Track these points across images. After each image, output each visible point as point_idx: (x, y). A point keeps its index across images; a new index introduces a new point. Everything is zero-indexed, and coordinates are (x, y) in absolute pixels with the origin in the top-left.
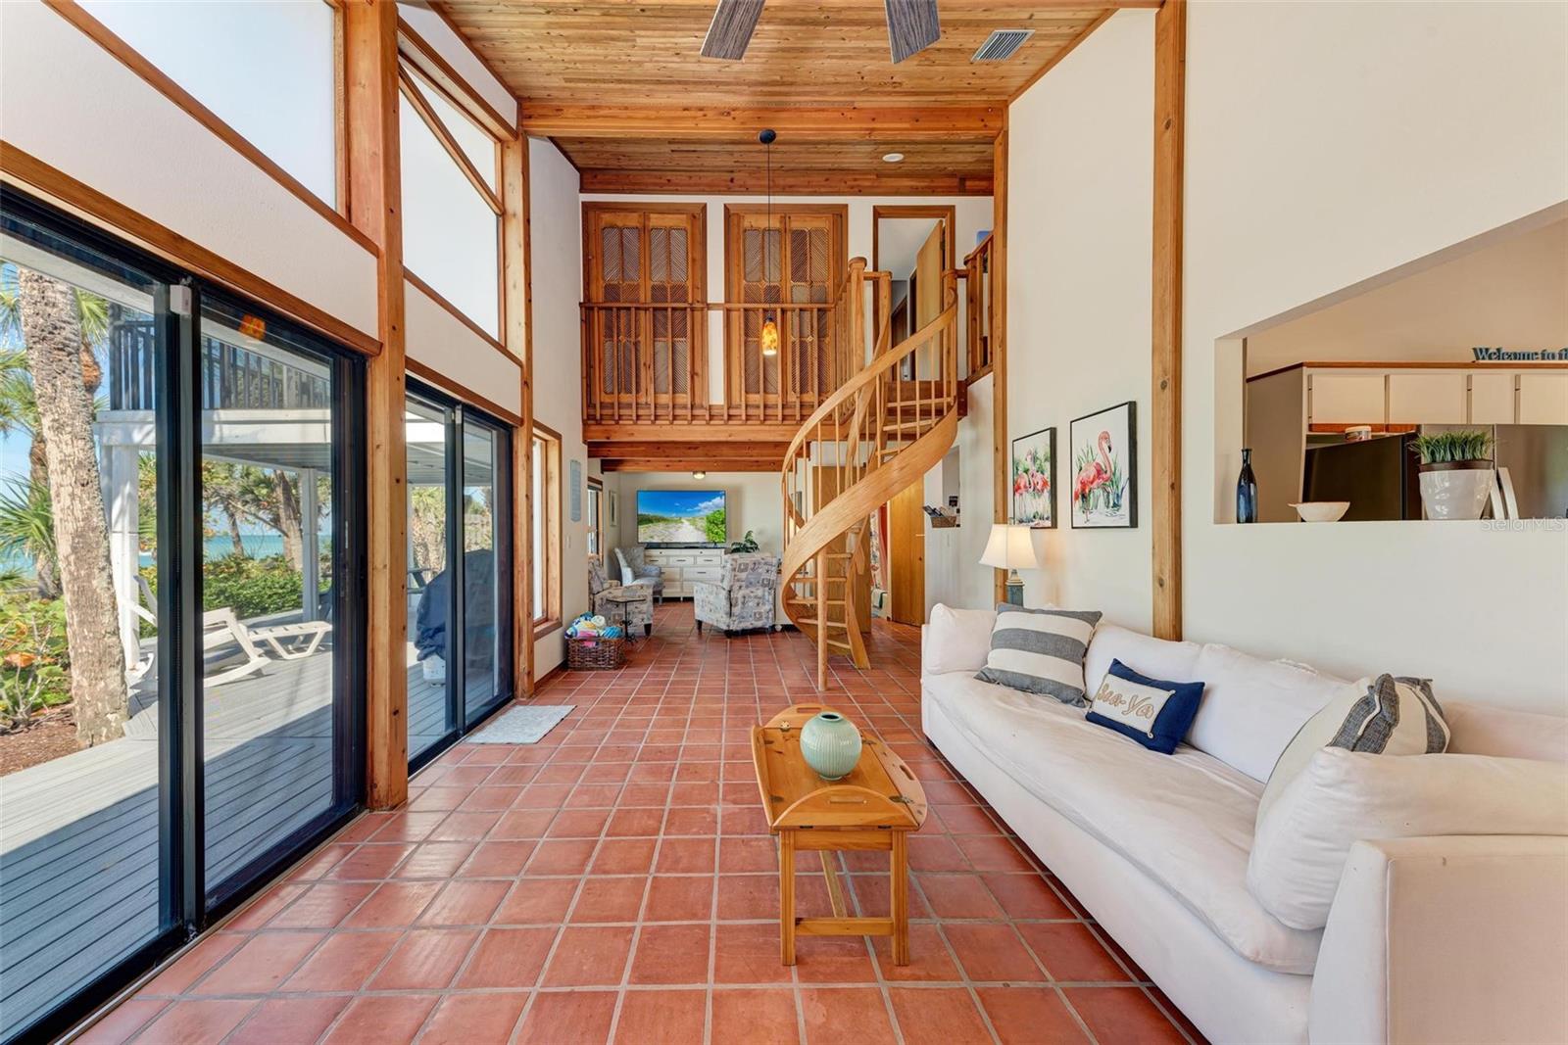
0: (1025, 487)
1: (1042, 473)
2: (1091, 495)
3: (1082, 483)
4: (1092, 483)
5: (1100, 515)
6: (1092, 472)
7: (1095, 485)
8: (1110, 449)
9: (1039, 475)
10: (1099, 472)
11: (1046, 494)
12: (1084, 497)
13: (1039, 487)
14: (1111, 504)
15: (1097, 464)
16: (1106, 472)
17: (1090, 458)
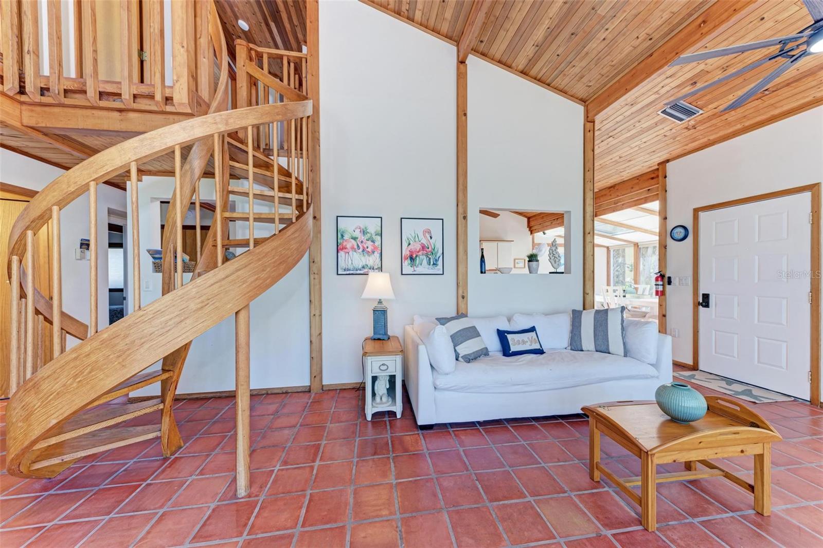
0: (353, 248)
1: (373, 241)
2: (418, 258)
3: (410, 251)
4: (418, 252)
5: (424, 268)
6: (418, 247)
7: (420, 253)
8: (431, 238)
9: (369, 243)
10: (424, 247)
11: (377, 255)
12: (412, 259)
13: (369, 249)
14: (432, 263)
15: (422, 243)
16: (428, 248)
17: (417, 239)
